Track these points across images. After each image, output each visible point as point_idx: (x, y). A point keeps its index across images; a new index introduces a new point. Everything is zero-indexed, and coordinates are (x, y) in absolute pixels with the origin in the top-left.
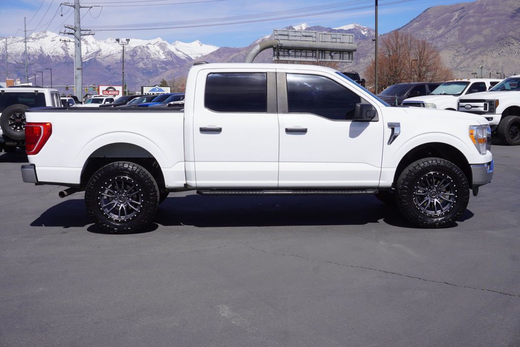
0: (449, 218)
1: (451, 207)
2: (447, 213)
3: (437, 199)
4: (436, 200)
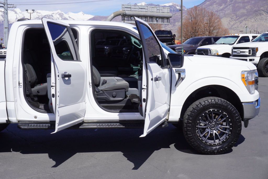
0: (225, 146)
1: (227, 137)
2: (223, 142)
3: (216, 130)
4: (214, 132)
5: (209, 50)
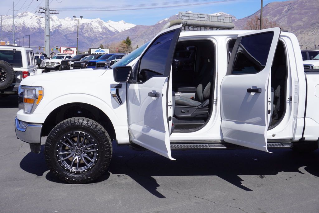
5: (310, 67)
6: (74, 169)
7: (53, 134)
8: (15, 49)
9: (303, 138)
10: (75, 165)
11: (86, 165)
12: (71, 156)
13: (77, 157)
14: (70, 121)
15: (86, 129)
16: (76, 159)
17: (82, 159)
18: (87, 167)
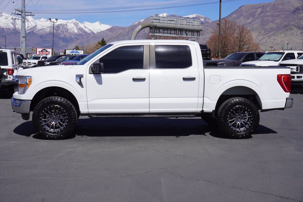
6: (52, 130)
7: (38, 107)
8: (2, 51)
9: (203, 111)
10: (52, 128)
11: (60, 128)
12: (50, 122)
13: (54, 123)
14: (50, 98)
15: (60, 103)
16: (53, 124)
17: (57, 124)
18: (61, 129)
